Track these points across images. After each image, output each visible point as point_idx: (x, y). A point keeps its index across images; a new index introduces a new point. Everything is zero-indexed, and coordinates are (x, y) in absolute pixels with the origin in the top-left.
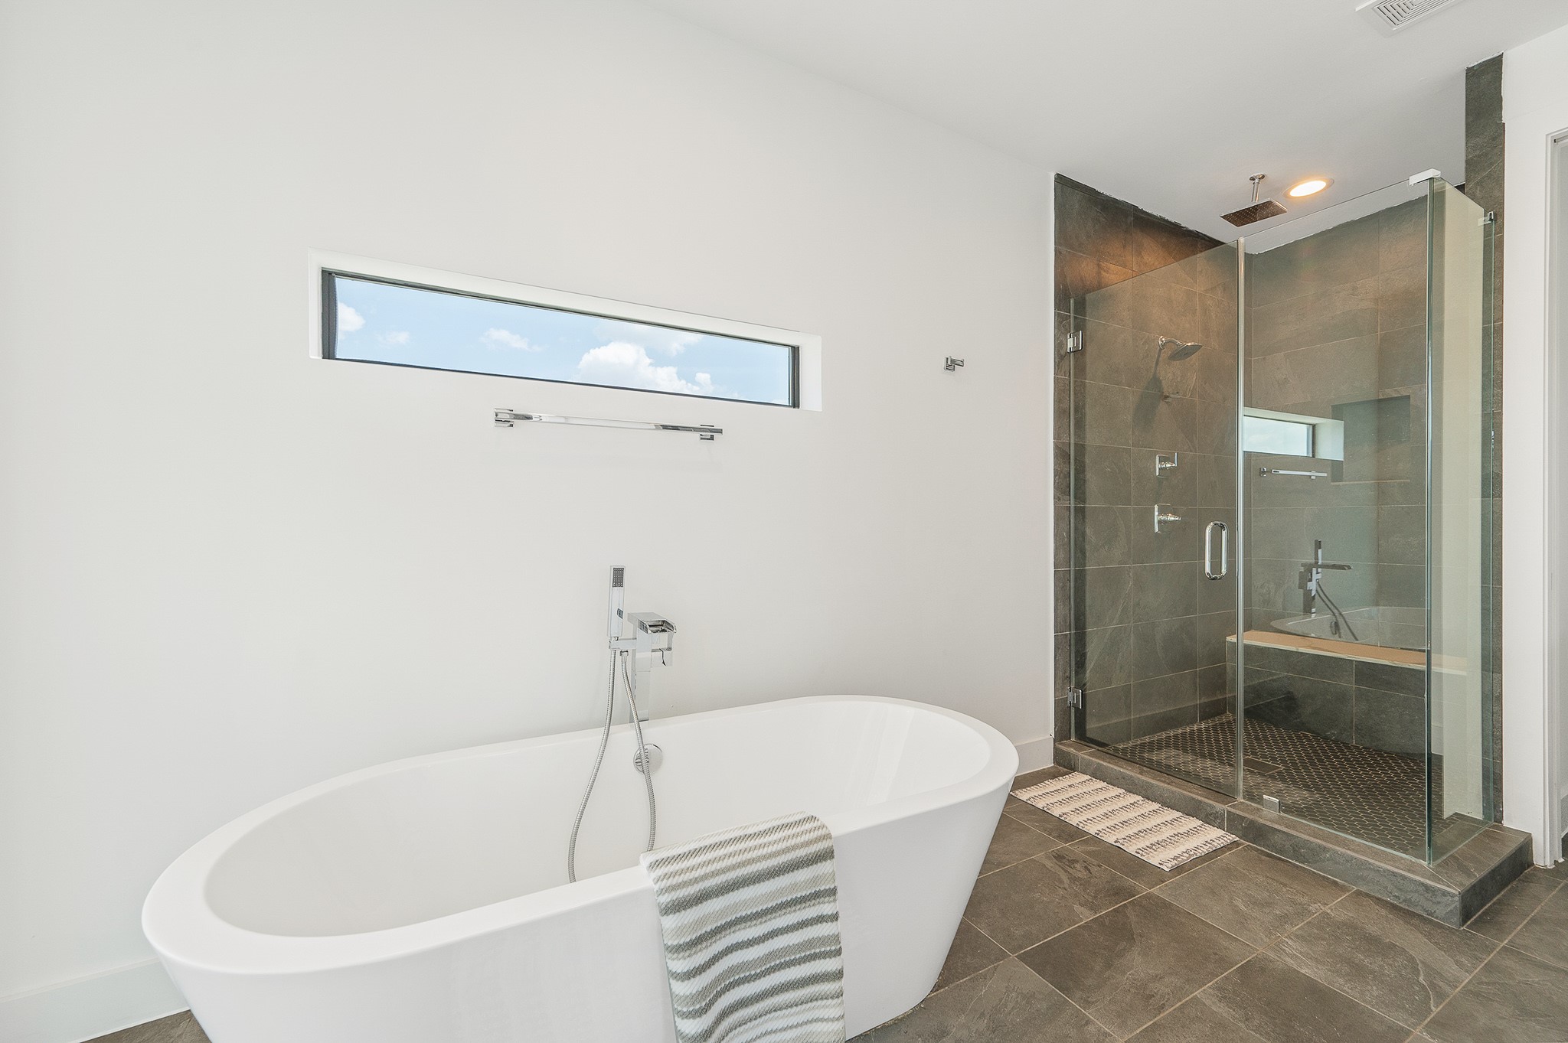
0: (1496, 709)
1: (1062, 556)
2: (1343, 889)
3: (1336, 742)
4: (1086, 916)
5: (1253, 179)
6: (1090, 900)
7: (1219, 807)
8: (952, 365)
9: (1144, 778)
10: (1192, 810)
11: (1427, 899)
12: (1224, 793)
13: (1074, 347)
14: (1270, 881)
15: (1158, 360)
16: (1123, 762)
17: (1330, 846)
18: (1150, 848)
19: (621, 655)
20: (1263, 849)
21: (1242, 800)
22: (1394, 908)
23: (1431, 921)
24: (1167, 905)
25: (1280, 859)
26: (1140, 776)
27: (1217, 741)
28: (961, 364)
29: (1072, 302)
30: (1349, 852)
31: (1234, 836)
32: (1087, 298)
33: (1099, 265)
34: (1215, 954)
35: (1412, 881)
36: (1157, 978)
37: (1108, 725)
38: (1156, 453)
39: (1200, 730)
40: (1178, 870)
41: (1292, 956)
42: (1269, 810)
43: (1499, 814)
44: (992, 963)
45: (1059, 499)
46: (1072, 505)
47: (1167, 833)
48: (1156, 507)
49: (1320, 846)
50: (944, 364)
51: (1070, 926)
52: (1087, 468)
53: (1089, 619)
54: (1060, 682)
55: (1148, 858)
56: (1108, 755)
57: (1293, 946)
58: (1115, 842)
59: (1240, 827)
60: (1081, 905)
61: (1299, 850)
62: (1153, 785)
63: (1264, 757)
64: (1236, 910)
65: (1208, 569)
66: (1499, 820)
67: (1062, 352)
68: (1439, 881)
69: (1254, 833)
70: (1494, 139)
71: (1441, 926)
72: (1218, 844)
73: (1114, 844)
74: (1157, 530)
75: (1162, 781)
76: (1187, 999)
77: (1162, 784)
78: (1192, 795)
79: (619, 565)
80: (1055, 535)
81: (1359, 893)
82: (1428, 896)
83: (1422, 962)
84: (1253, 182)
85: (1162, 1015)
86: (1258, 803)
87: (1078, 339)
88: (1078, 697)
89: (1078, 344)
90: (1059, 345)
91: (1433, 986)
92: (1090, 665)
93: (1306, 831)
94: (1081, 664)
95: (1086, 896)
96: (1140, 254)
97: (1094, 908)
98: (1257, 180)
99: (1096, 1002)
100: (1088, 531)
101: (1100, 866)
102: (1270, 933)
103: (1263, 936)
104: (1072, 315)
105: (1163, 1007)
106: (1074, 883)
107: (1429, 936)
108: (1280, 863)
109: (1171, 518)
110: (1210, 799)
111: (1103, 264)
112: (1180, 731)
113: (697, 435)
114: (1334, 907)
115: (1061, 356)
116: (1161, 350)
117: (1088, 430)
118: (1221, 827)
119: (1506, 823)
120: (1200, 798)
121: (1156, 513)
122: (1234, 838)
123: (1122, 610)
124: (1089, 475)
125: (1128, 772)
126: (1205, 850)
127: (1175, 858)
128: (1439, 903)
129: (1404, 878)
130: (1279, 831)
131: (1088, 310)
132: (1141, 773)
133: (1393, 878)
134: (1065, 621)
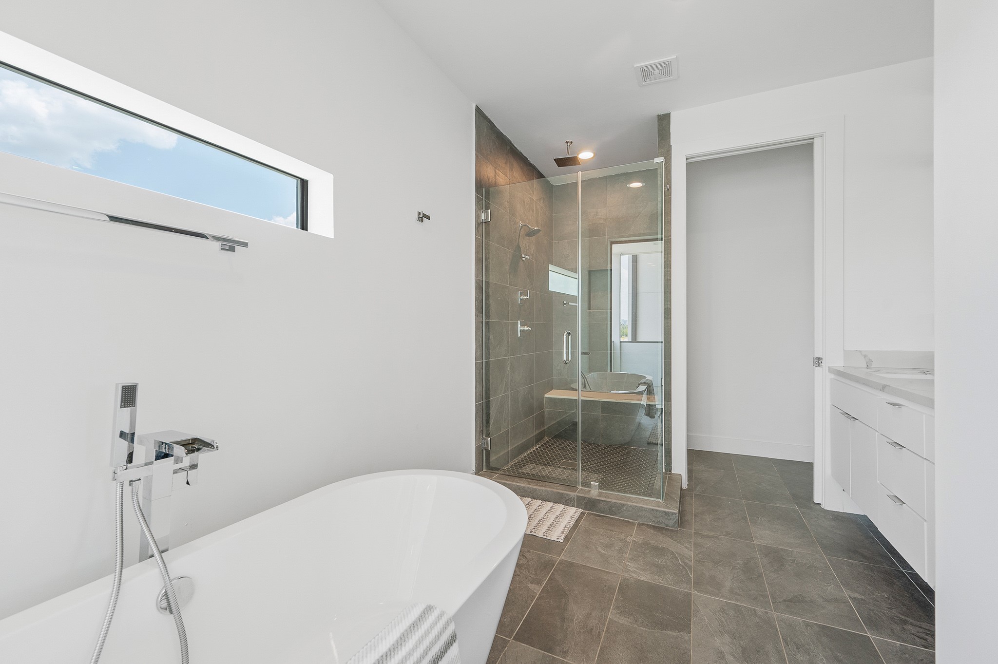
0: (669, 418)
1: (479, 353)
2: (633, 524)
3: (594, 444)
4: (537, 590)
5: (567, 143)
6: (535, 578)
7: (572, 494)
8: (423, 217)
9: (531, 486)
10: (559, 499)
11: (666, 519)
12: (572, 486)
13: (485, 219)
14: (606, 531)
15: (519, 235)
16: (517, 479)
17: (625, 503)
18: (549, 530)
19: (130, 485)
20: (595, 513)
21: (581, 488)
22: (654, 527)
23: (668, 529)
24: (571, 565)
25: (604, 516)
26: (528, 486)
27: (547, 454)
28: (428, 218)
29: (483, 190)
30: (634, 504)
31: (580, 509)
32: (490, 190)
33: (495, 171)
34: (606, 586)
35: (660, 511)
36: (589, 616)
37: (499, 457)
38: (519, 290)
39: (537, 449)
40: (567, 539)
41: (635, 572)
42: (594, 491)
43: (670, 468)
44: (501, 652)
45: (478, 316)
46: (484, 320)
47: (552, 517)
48: (519, 322)
49: (621, 504)
50: (416, 216)
51: (532, 601)
52: (490, 297)
53: (491, 393)
54: (478, 434)
55: (550, 537)
56: (507, 476)
57: (631, 566)
58: (531, 532)
59: (583, 503)
60: (532, 583)
61: (613, 509)
62: (536, 490)
63: (570, 459)
64: (602, 555)
65: (565, 359)
66: (670, 471)
67: (479, 222)
68: (669, 508)
69: (589, 505)
70: (668, 152)
71: (672, 531)
72: (576, 516)
73: (530, 534)
74: (519, 336)
75: (540, 486)
76: (607, 622)
77: (542, 488)
78: (557, 491)
79: (129, 382)
80: (476, 340)
81: (640, 524)
82: (666, 517)
83: (677, 553)
84: (567, 144)
85: (602, 640)
86: (588, 487)
87: (487, 215)
88: (488, 442)
89: (487, 217)
90: (478, 217)
91: (685, 563)
92: (492, 421)
93: (614, 497)
94: (488, 422)
95: (532, 576)
96: (512, 170)
97: (539, 583)
98: (569, 144)
99: (568, 649)
100: (491, 336)
101: (529, 552)
102: (620, 562)
103: (618, 566)
104: (484, 199)
105: (599, 635)
106: (522, 569)
107: (671, 537)
108: (604, 518)
109: (526, 328)
110: (567, 491)
111: (497, 171)
112: (529, 452)
113: (218, 244)
114: (634, 536)
115: (479, 224)
116: (520, 229)
117: (490, 273)
118: (573, 506)
119: (673, 472)
120: (562, 492)
121: (519, 326)
122: (581, 510)
123: (505, 385)
124: (491, 301)
125: (522, 485)
126: (573, 522)
127: (562, 532)
128: (670, 519)
129: (657, 511)
130: (602, 501)
131: (491, 198)
132: (529, 484)
133: (652, 512)
134: (480, 395)
